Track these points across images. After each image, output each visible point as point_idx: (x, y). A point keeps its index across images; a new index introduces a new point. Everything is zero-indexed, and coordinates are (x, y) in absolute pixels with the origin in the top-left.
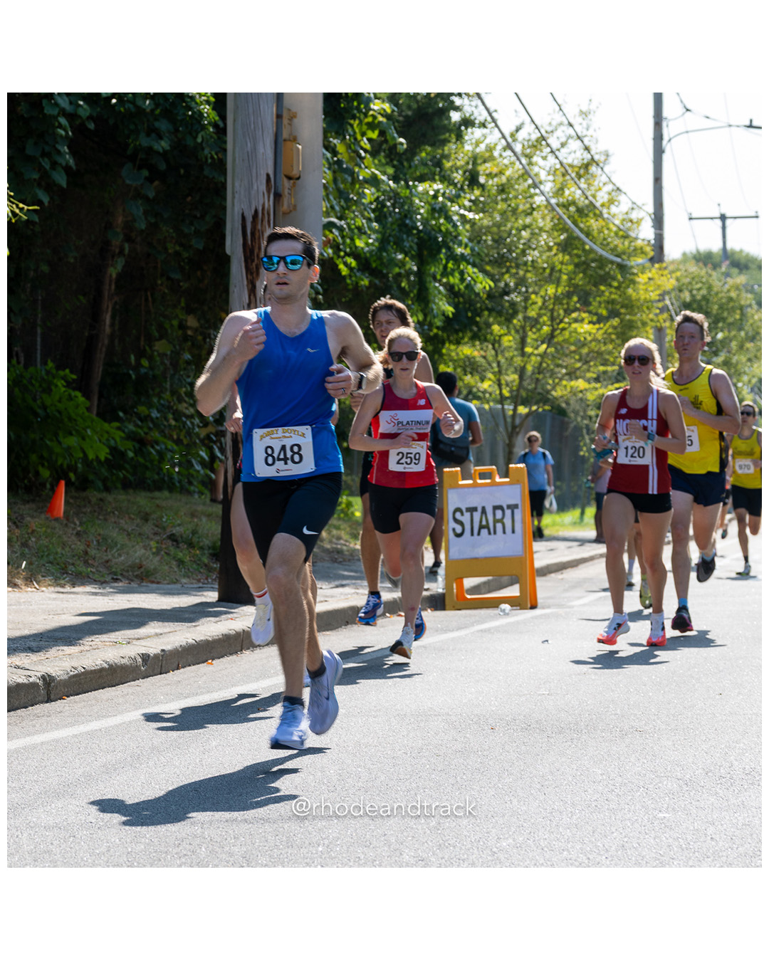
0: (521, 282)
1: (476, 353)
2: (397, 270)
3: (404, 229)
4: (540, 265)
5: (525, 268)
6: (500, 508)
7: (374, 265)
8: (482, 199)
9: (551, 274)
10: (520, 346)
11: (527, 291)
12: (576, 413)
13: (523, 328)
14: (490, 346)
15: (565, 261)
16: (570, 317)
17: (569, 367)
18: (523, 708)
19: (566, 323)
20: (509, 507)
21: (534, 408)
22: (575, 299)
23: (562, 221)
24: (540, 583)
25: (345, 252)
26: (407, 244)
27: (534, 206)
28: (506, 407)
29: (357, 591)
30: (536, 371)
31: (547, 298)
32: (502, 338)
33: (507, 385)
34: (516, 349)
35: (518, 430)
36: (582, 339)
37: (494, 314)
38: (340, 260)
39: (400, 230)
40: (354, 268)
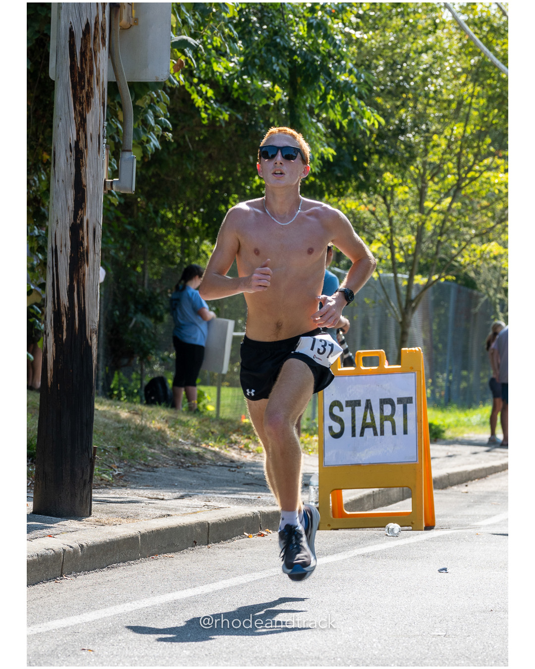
0: (421, 118)
1: (362, 208)
2: (264, 102)
3: (272, 49)
4: (445, 97)
5: (425, 101)
6: (389, 401)
7: (235, 95)
8: (372, 13)
9: (458, 110)
10: (418, 200)
11: (428, 130)
12: (488, 284)
13: (422, 176)
14: (381, 200)
15: (476, 94)
16: (481, 164)
17: (480, 227)
18: (412, 652)
19: (476, 171)
20: (400, 400)
21: (435, 277)
22: (488, 140)
23: (472, 43)
24: (439, 496)
25: (199, 78)
26: (276, 68)
27: (438, 21)
28: (399, 275)
29: (208, 503)
30: (438, 231)
31: (453, 140)
32: (396, 189)
33: (401, 248)
34: (414, 203)
35: (413, 305)
36: (497, 191)
37: (386, 159)
38: (193, 88)
39: (268, 51)
40: (211, 98)
